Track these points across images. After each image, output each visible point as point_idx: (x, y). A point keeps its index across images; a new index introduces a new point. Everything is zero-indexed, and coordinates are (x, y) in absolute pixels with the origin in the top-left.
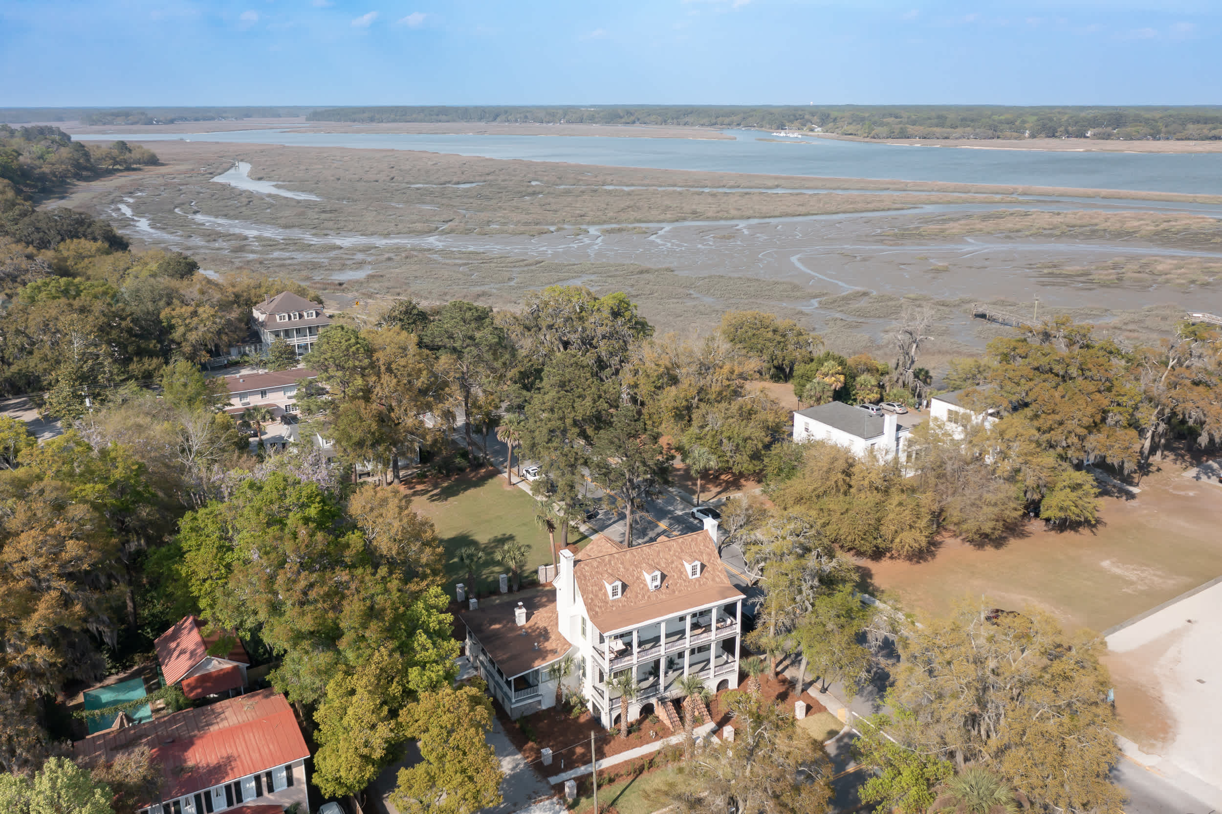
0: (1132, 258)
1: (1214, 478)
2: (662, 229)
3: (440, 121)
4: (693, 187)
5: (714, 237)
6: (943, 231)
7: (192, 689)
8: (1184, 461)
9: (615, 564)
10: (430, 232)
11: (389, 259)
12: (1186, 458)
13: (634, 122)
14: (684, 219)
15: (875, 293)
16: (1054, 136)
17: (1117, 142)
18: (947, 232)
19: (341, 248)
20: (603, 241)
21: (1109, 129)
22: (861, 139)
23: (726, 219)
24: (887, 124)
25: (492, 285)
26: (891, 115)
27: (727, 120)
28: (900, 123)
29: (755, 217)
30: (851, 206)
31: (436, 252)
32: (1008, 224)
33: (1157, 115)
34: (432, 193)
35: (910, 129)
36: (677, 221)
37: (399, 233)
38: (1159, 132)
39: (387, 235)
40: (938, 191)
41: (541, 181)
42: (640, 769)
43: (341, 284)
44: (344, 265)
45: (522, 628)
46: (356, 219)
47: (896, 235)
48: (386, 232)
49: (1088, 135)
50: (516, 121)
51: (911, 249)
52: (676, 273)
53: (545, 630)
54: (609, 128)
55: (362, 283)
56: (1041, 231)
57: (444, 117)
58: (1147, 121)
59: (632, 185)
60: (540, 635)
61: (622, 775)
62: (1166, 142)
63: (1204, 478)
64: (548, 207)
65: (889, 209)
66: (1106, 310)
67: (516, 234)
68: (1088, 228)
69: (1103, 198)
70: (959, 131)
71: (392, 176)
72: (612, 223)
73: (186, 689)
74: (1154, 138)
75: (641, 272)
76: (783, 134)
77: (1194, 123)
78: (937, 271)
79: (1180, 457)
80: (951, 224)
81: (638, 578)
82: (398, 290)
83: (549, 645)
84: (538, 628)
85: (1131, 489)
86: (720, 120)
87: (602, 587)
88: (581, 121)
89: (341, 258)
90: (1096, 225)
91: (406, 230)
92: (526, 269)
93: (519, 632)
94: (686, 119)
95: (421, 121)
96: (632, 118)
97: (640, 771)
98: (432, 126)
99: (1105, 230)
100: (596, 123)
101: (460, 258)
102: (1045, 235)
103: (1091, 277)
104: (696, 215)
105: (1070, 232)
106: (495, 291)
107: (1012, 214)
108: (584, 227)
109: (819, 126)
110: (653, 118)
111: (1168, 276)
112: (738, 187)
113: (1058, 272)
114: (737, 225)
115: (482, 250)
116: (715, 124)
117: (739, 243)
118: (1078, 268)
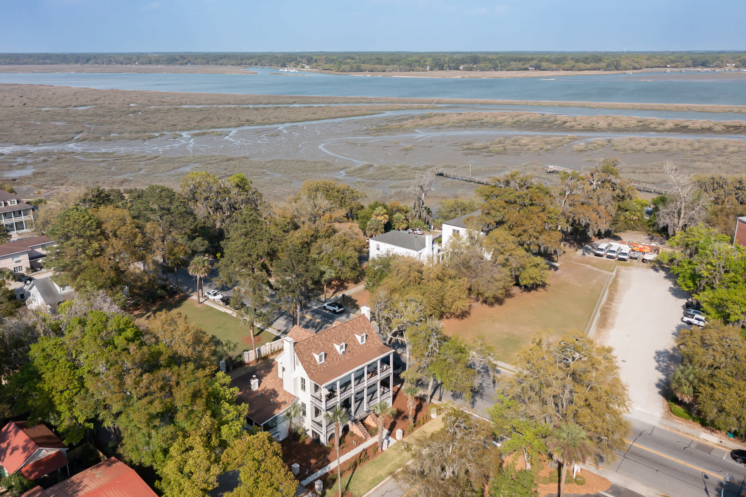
0: (507, 137)
1: (591, 253)
2: (231, 132)
3: (46, 64)
4: (241, 104)
5: (266, 136)
6: (402, 126)
7: (31, 473)
8: (575, 246)
9: (317, 342)
10: (69, 140)
11: (45, 161)
12: (575, 244)
13: (187, 64)
14: (243, 125)
15: (376, 165)
16: (442, 69)
17: (477, 72)
18: (405, 126)
19: (3, 154)
20: (194, 141)
21: (471, 65)
22: (334, 72)
23: (270, 124)
24: (348, 63)
25: (128, 174)
26: (349, 58)
27: (248, 62)
28: (355, 62)
29: (287, 122)
30: (344, 113)
31: (78, 154)
32: (436, 120)
33: (495, 57)
34: (59, 114)
35: (363, 66)
36: (239, 126)
37: (45, 142)
38: (497, 66)
39: (36, 144)
40: (390, 102)
41: (136, 103)
42: (355, 464)
43: (14, 180)
44: (11, 166)
45: (257, 392)
46: (7, 133)
47: (375, 130)
48: (35, 142)
49: (461, 68)
50: (103, 63)
51: (386, 138)
52: (250, 159)
53: (274, 390)
54: (171, 67)
55: (31, 178)
56: (454, 124)
57: (49, 61)
58: (490, 60)
59: (201, 104)
60: (271, 394)
61: (345, 471)
62: (501, 72)
63: (587, 254)
64: (148, 121)
65: (366, 115)
66: (504, 167)
67: (132, 140)
68: (478, 122)
69: (480, 104)
70: (391, 67)
71: (24, 102)
72: (196, 129)
73: (26, 474)
74: (495, 70)
75: (228, 160)
76: (286, 70)
77: (514, 61)
78: (406, 150)
79: (572, 244)
80: (405, 122)
81: (332, 349)
82: (61, 182)
83: (279, 399)
84: (268, 390)
85: (554, 264)
86: (244, 61)
87: (312, 357)
88: (150, 63)
89: (7, 162)
90: (482, 119)
91: (50, 140)
92: (148, 162)
93: (256, 394)
94: (222, 61)
95: (33, 63)
96: (185, 61)
97: (355, 465)
98: (40, 66)
99: (487, 122)
100: (161, 64)
101: (98, 158)
102: (457, 127)
103: (490, 149)
104: (249, 122)
105: (470, 124)
106: (132, 178)
107: (435, 115)
108: (178, 132)
109: (308, 65)
110: (199, 61)
111: (528, 146)
112: (270, 103)
113: (472, 147)
114: (278, 128)
115: (111, 151)
116: (241, 64)
117: (283, 138)
118: (482, 144)
